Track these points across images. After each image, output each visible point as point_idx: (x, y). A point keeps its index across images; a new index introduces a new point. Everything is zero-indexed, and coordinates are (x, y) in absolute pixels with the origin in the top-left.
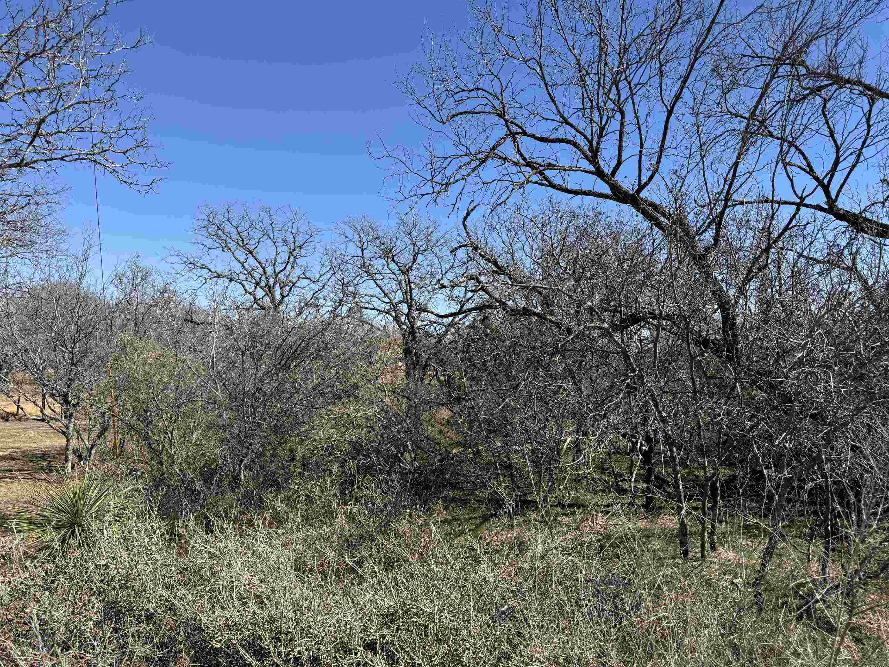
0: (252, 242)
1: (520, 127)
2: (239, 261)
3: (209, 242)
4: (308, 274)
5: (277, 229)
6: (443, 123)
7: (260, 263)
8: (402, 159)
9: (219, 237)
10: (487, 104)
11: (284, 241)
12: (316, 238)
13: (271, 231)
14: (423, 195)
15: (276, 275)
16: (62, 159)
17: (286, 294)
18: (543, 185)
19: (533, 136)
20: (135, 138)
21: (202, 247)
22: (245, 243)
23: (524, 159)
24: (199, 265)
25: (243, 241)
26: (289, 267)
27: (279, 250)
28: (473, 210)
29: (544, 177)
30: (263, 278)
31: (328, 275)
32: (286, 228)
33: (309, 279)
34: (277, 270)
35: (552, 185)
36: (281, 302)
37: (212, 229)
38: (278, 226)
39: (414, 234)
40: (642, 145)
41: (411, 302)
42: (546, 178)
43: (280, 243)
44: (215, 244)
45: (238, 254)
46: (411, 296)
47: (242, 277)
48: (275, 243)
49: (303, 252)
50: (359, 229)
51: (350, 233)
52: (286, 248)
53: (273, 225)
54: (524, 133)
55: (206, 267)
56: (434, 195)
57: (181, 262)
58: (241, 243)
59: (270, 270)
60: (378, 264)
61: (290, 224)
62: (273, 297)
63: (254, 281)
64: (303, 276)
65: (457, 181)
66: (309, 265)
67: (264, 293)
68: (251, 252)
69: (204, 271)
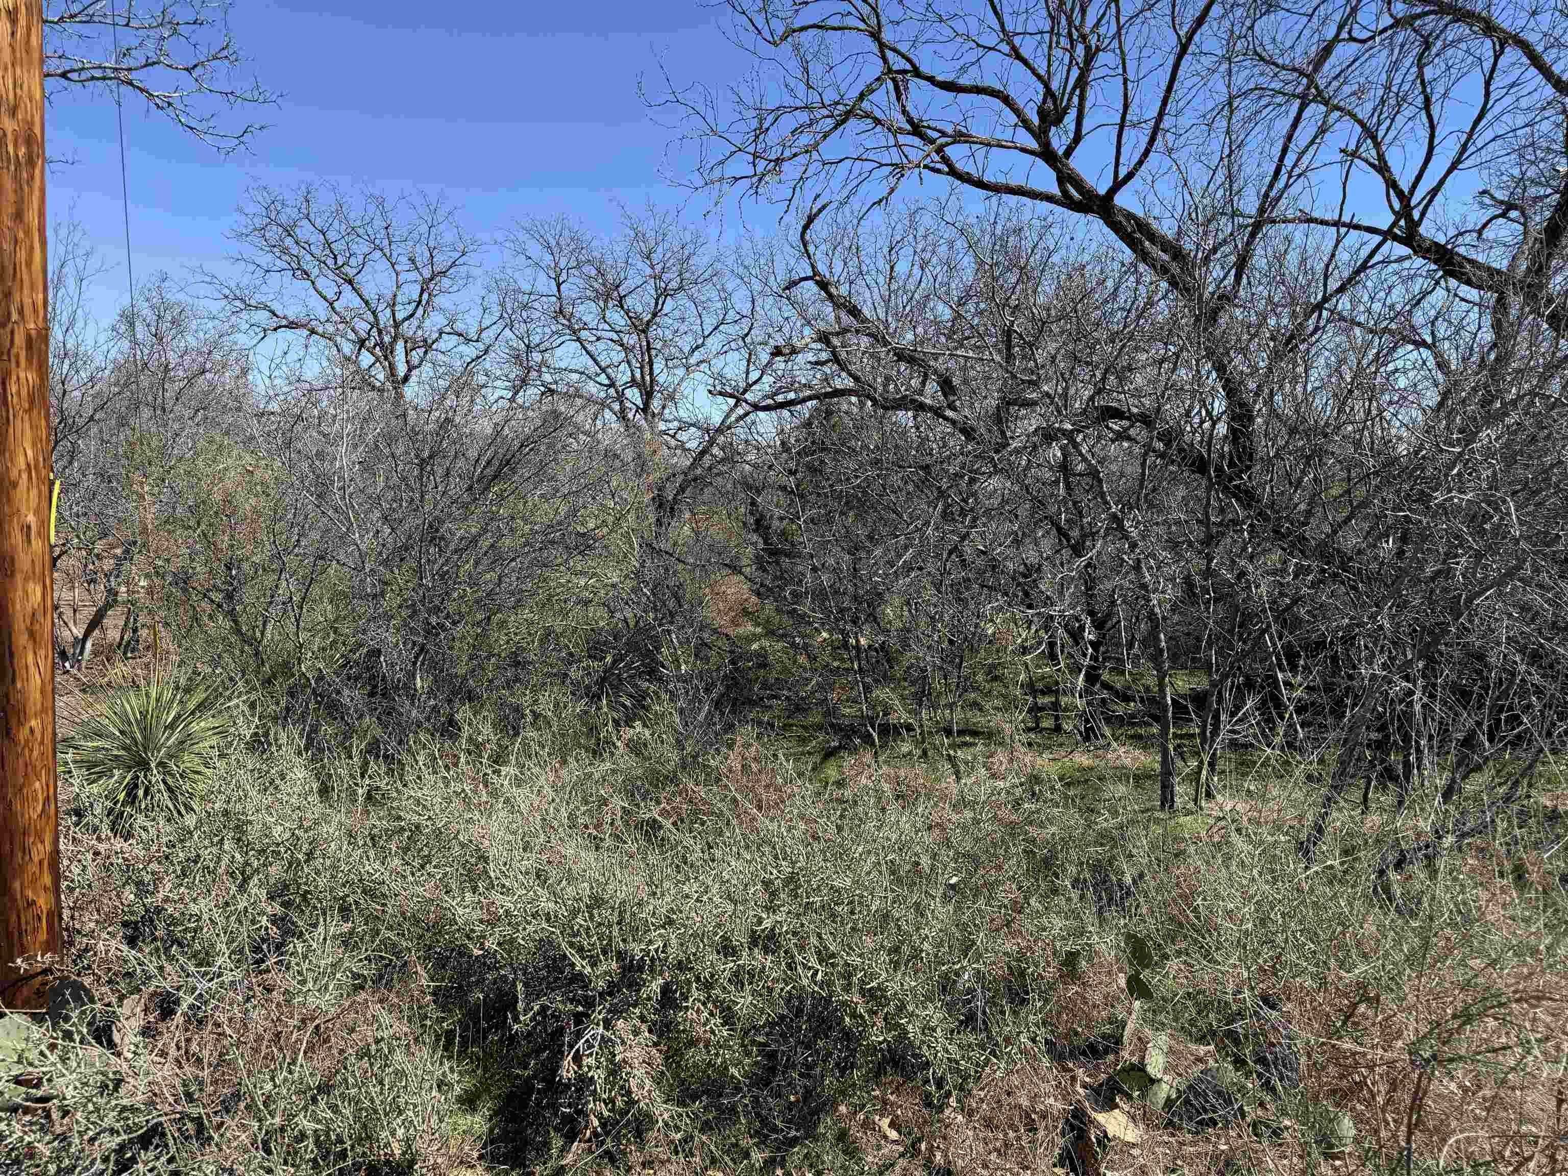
0: (353, 262)
1: (909, 60)
2: (325, 298)
3: (266, 259)
4: (459, 326)
5: (397, 239)
6: (774, 44)
7: (367, 303)
8: (701, 108)
9: (285, 251)
10: (850, 13)
11: (412, 261)
12: (471, 258)
13: (386, 242)
14: (736, 179)
15: (397, 325)
16: (64, 75)
17: (415, 361)
18: (938, 171)
19: (931, 80)
20: (192, 41)
21: (252, 267)
22: (340, 263)
23: (910, 121)
24: (253, 302)
25: (335, 258)
26: (420, 310)
27: (402, 278)
28: (820, 211)
29: (943, 157)
30: (374, 332)
31: (496, 329)
32: (415, 235)
33: (460, 335)
34: (400, 316)
35: (953, 172)
36: (406, 379)
37: (274, 233)
38: (398, 233)
39: (656, 257)
40: (1126, 107)
41: (652, 386)
42: (946, 160)
43: (403, 264)
44: (278, 262)
45: (321, 283)
46: (651, 374)
47: (331, 329)
48: (393, 265)
49: (446, 282)
50: (553, 243)
51: (535, 249)
52: (414, 275)
53: (390, 230)
54: (917, 73)
55: (266, 307)
56: (755, 179)
57: (217, 295)
58: (330, 262)
59: (385, 317)
60: (588, 312)
61: (424, 228)
62: (392, 367)
63: (352, 336)
64: (448, 329)
65: (795, 155)
66: (462, 308)
67: (373, 359)
68: (350, 282)
69: (262, 317)
